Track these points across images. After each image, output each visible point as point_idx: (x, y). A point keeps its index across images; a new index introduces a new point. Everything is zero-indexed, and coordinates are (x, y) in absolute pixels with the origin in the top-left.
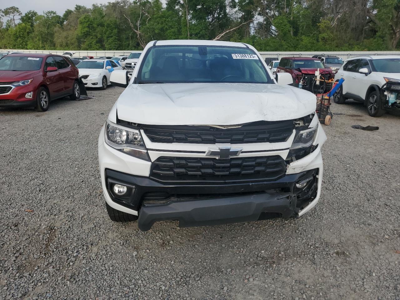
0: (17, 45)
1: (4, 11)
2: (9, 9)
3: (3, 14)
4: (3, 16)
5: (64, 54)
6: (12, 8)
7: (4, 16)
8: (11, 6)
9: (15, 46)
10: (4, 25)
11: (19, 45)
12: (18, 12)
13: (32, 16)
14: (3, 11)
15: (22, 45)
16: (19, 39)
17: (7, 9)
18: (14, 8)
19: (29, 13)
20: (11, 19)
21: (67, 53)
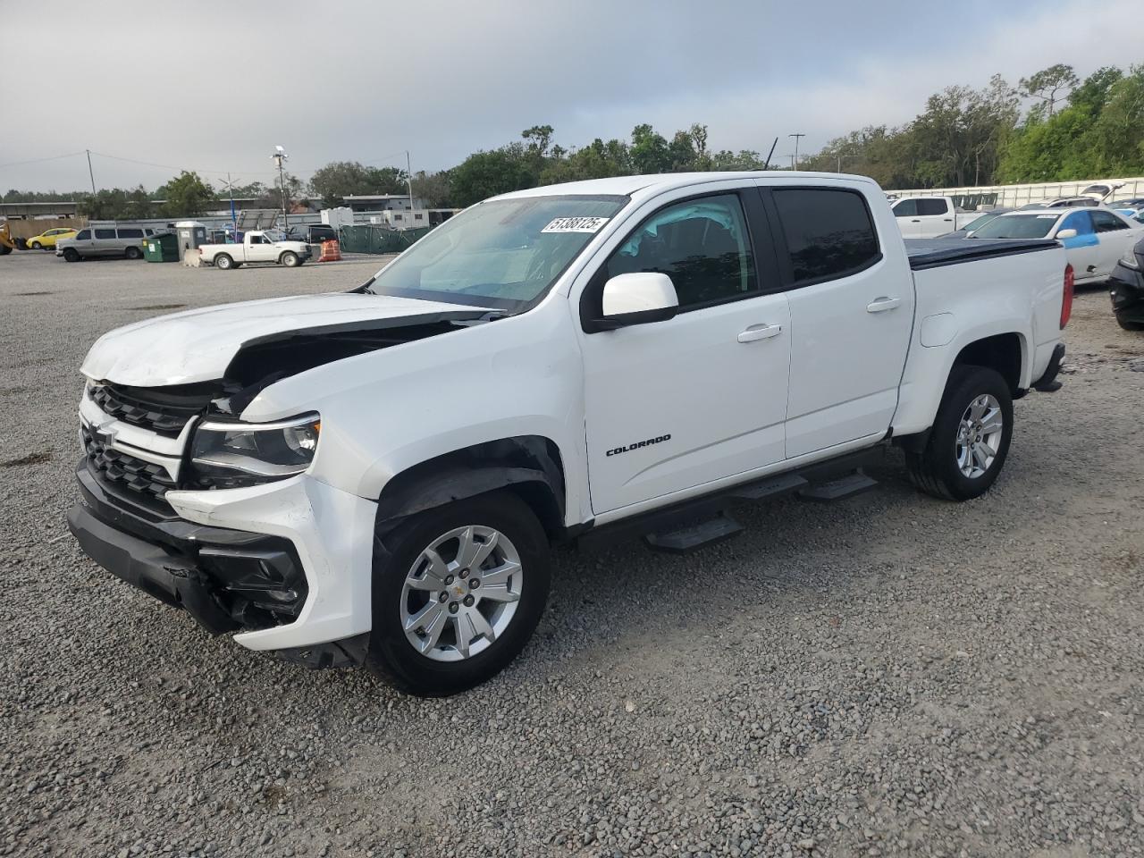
0: (1036, 171)
1: (1030, 80)
2: (1046, 73)
3: (1027, 91)
4: (1026, 96)
5: (1087, 191)
6: (1054, 69)
7: (1029, 95)
8: (1052, 66)
9: (1028, 174)
10: (1020, 119)
11: (1041, 171)
12: (1067, 78)
13: (1106, 83)
14: (1027, 82)
15: (1048, 171)
16: (1044, 155)
17: (1039, 75)
18: (1058, 68)
19: (1097, 77)
20: (1045, 102)
21: (1095, 189)
